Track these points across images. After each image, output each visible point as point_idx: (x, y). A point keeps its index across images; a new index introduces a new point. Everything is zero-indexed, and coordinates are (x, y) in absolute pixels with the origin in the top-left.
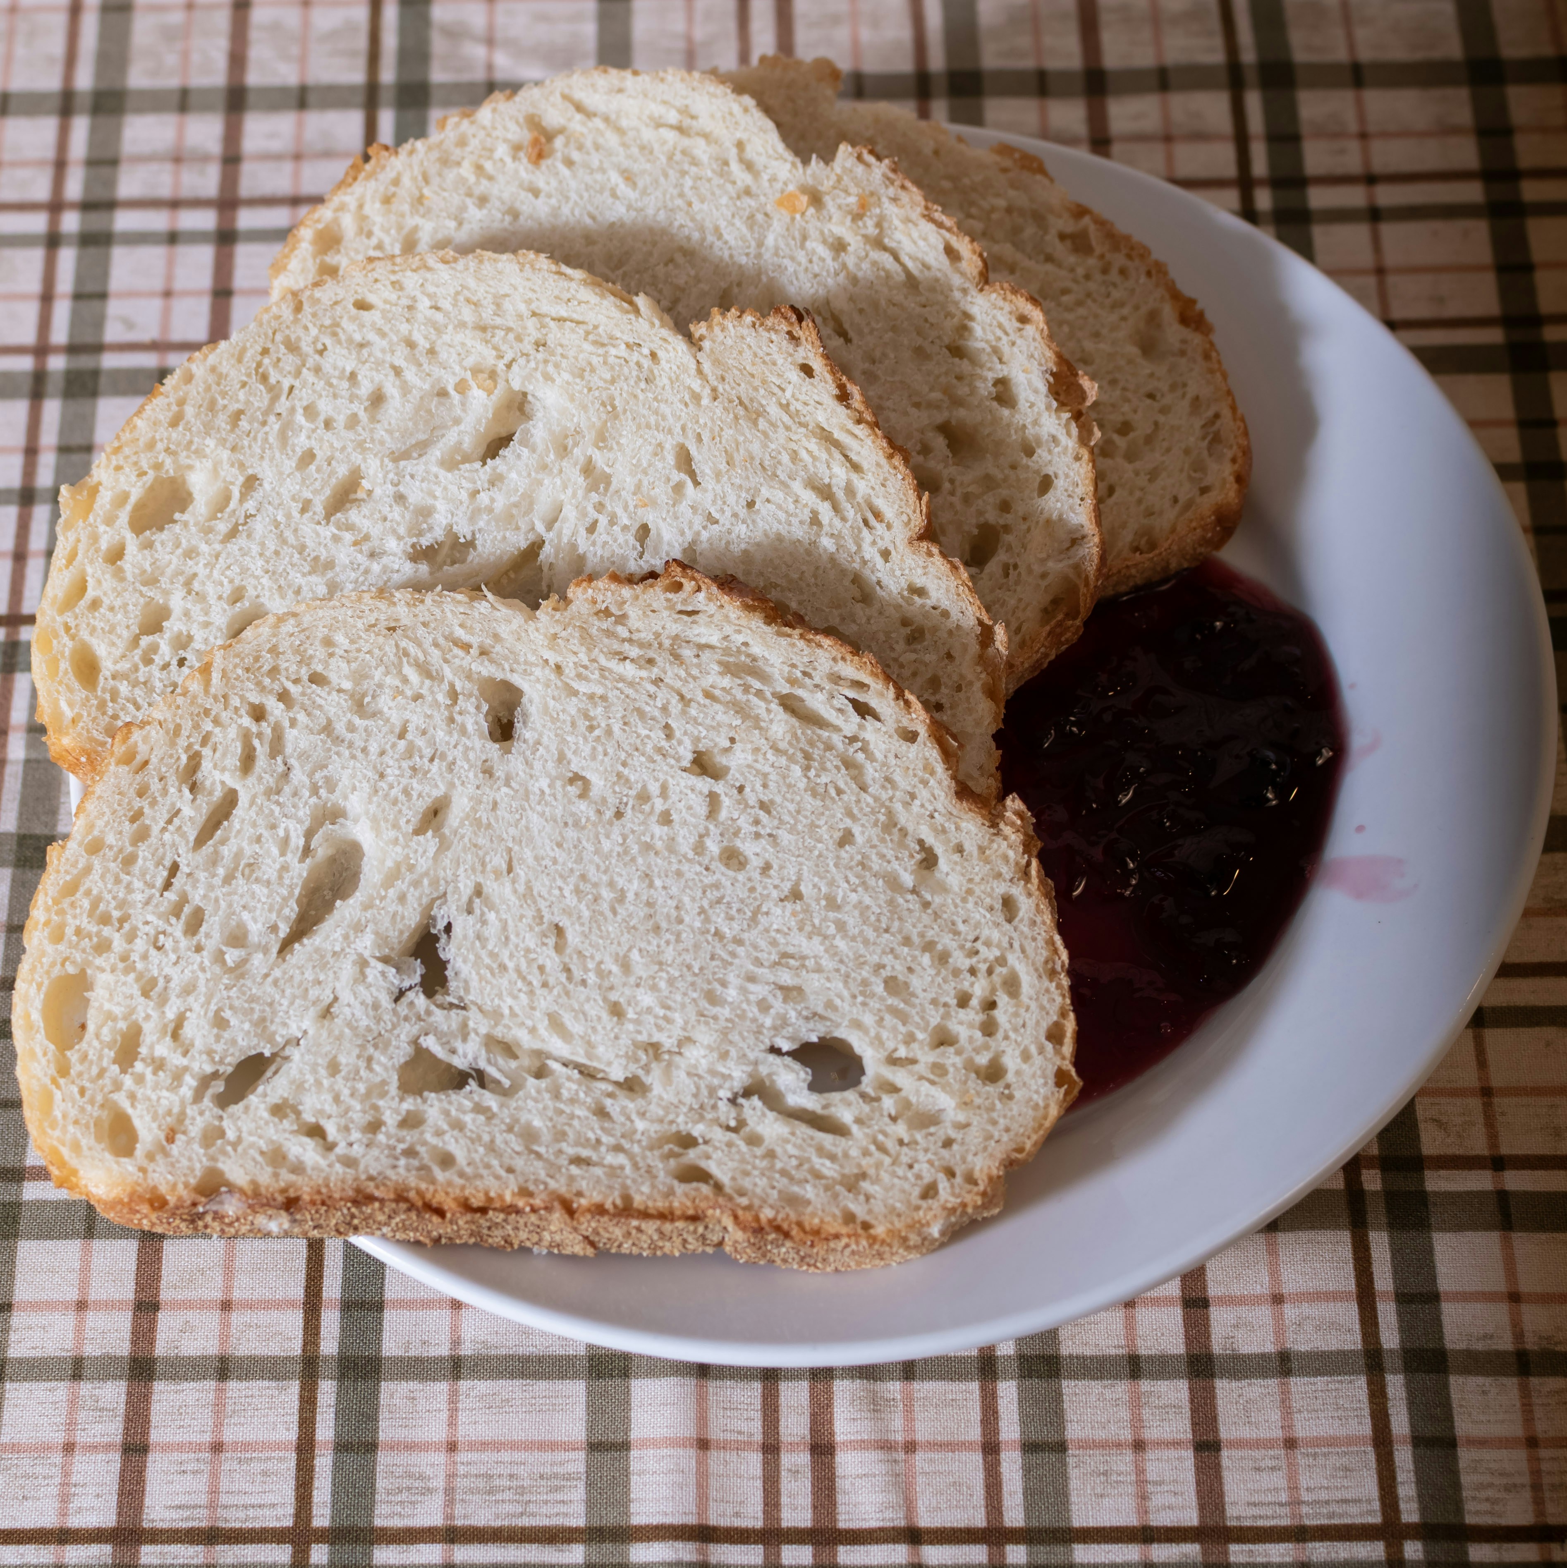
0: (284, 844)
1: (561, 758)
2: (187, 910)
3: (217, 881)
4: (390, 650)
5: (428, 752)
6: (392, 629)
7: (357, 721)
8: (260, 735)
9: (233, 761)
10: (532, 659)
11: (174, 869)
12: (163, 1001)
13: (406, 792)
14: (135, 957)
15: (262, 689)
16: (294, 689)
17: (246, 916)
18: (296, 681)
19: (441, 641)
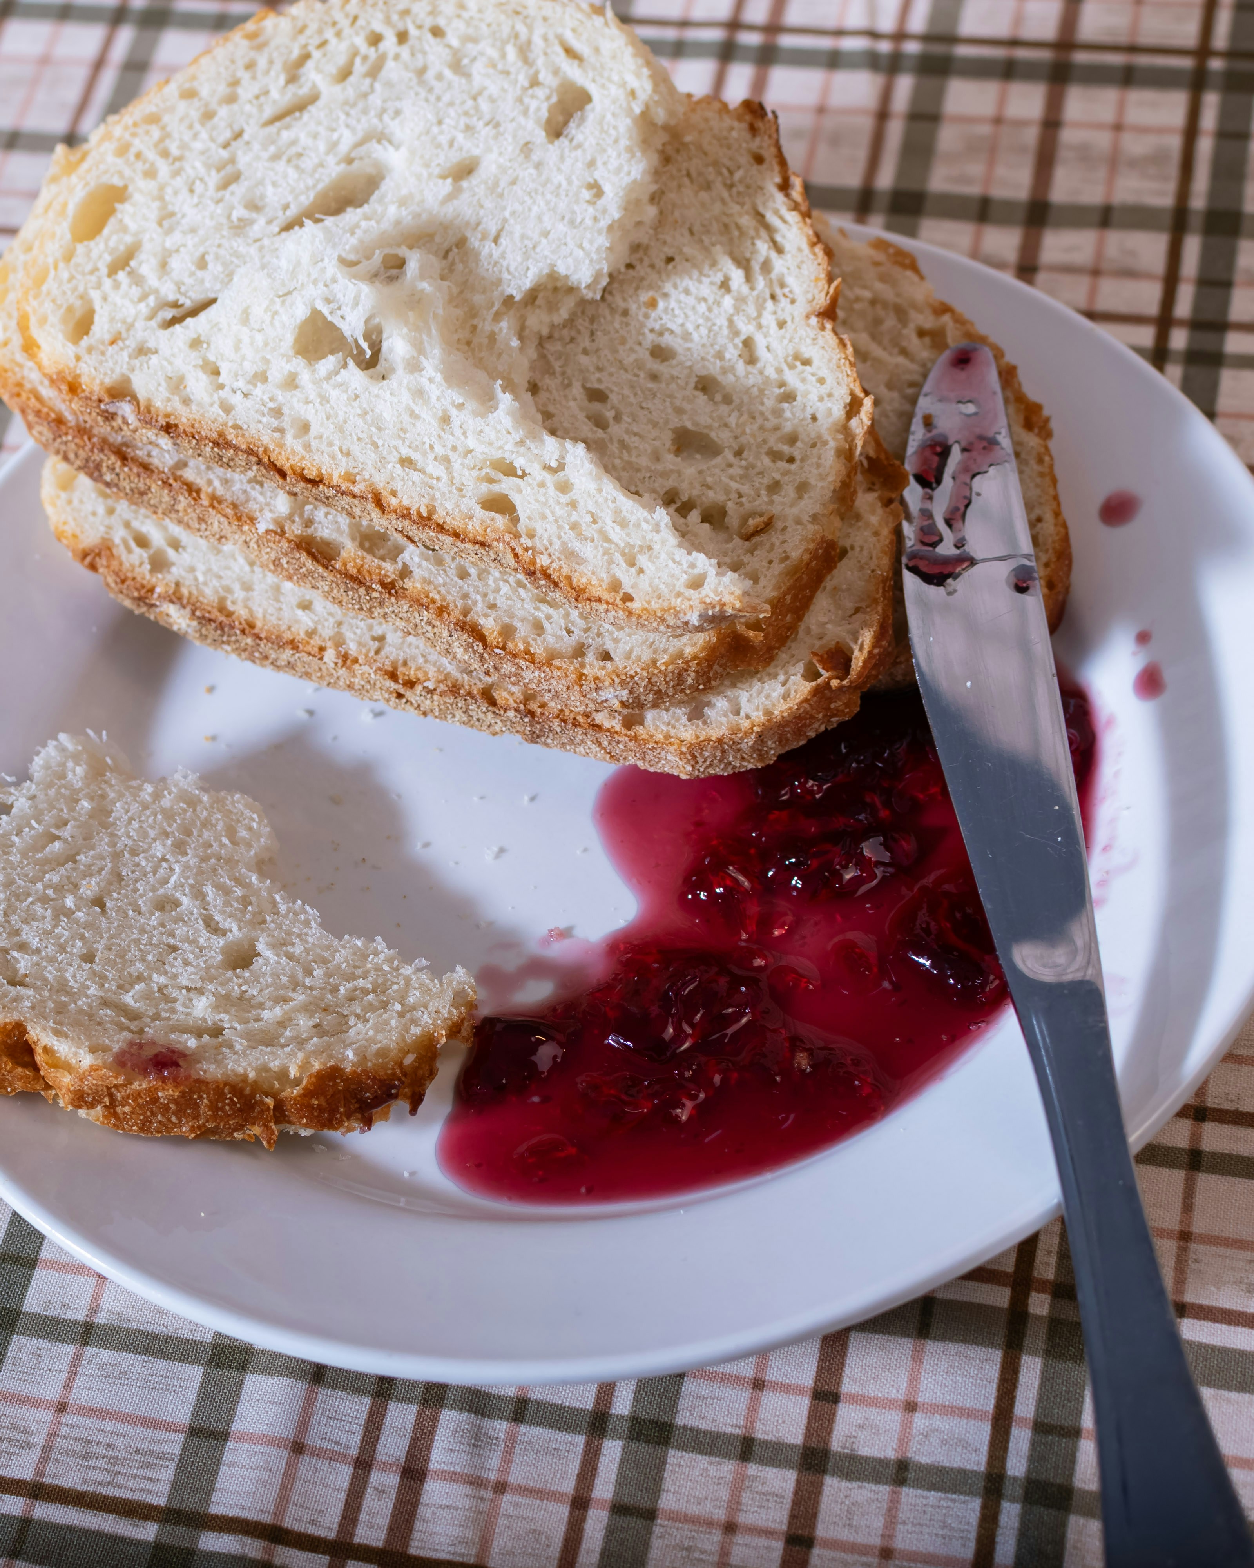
0: (333, 146)
1: (592, 164)
2: (229, 169)
3: (265, 155)
4: (506, 31)
5: (487, 117)
6: (517, 13)
7: (448, 73)
8: (365, 58)
9: (332, 69)
10: (615, 78)
11: (238, 135)
12: (170, 231)
13: (451, 143)
14: (169, 191)
15: (388, 21)
16: (413, 31)
17: (270, 190)
18: (420, 27)
19: (551, 36)
